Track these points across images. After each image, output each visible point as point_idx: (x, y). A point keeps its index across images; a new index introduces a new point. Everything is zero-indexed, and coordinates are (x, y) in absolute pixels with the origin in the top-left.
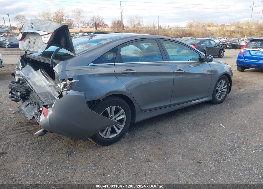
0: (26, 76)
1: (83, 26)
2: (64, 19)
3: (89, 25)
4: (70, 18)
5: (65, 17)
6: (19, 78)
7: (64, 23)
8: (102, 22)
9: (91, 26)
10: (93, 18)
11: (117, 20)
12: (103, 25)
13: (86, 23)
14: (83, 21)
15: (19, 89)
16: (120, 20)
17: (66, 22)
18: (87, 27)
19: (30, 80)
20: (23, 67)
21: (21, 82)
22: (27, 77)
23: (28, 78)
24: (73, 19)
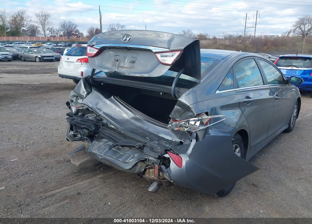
0: (94, 107)
1: (51, 35)
2: (25, 24)
3: (59, 33)
4: (33, 24)
5: (26, 22)
6: (78, 108)
7: (25, 29)
8: (75, 30)
9: (61, 34)
10: (64, 25)
11: (95, 28)
12: (77, 33)
13: (55, 30)
14: (51, 27)
15: (85, 125)
16: (99, 28)
17: (28, 28)
18: (56, 35)
19: (101, 112)
20: (88, 94)
21: (80, 114)
22: (97, 108)
23: (99, 109)
24: (36, 25)
